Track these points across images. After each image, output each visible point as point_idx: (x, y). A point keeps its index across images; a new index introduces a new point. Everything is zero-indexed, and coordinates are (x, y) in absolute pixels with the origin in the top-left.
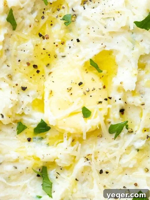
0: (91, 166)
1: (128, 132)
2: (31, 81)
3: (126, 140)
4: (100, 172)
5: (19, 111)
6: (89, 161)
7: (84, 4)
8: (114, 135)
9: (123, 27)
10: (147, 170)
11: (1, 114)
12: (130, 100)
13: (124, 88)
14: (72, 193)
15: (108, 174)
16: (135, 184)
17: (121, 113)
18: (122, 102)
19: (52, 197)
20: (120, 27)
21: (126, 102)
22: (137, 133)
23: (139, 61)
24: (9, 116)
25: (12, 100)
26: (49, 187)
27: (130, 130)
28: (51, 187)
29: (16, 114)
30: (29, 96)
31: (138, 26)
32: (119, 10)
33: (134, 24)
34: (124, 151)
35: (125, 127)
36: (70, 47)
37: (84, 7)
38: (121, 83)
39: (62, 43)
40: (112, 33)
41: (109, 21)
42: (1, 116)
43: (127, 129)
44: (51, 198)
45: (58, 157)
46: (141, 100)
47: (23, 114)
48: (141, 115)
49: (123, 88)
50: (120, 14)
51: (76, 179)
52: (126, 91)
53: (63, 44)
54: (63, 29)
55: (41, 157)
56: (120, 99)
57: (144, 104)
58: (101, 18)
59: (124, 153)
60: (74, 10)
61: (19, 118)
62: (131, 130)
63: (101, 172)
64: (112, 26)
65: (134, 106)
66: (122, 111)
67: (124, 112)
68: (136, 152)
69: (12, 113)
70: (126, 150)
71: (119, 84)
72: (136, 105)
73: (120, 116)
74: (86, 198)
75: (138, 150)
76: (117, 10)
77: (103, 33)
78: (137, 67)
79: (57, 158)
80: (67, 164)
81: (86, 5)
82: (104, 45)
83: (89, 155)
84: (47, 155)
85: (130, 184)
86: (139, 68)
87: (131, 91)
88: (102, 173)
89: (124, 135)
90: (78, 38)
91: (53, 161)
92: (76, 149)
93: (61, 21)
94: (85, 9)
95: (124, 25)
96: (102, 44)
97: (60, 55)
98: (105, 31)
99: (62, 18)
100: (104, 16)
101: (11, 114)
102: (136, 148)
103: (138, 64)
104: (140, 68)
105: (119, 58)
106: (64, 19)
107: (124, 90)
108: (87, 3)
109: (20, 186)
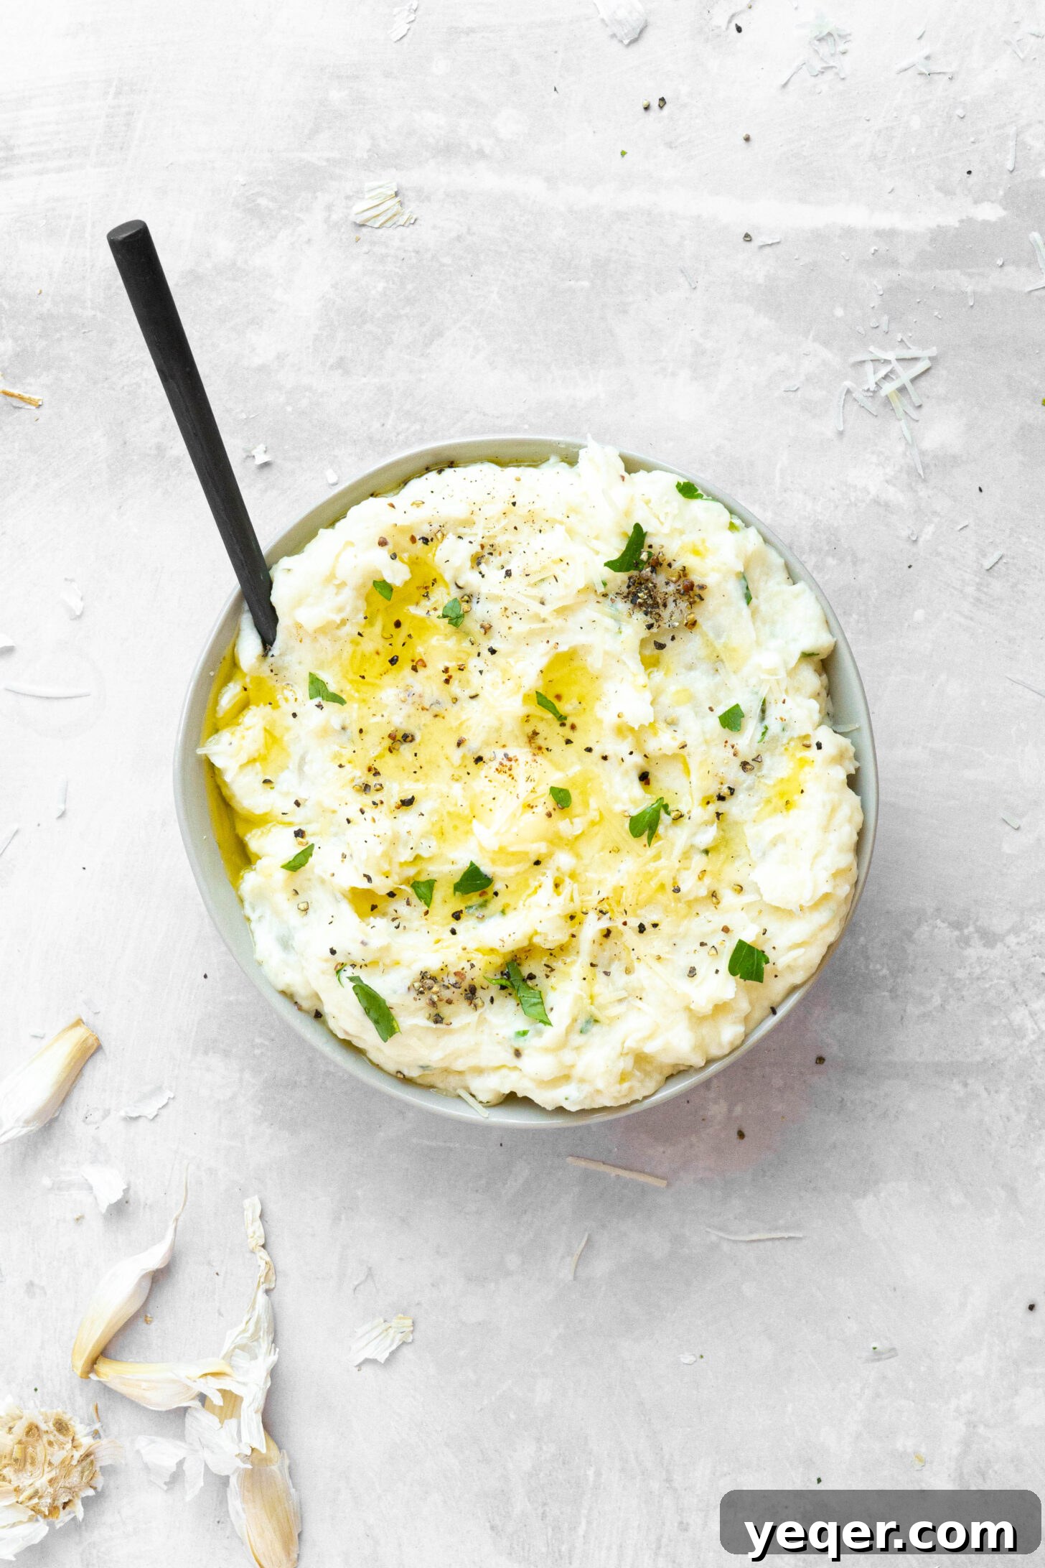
0: (614, 925)
1: (673, 819)
2: (417, 780)
3: (674, 838)
4: (638, 929)
5: (407, 855)
6: (608, 915)
7: (479, 564)
8: (644, 838)
9: (582, 589)
10: (739, 888)
11: (365, 875)
12: (652, 746)
13: (629, 724)
14: (592, 997)
15: (658, 928)
16: (723, 930)
17: (643, 782)
18: (637, 759)
19: (550, 1024)
20: (575, 591)
21: (645, 756)
22: (692, 815)
23: (640, 653)
24: (384, 874)
25: (378, 836)
26: (535, 1004)
27: (673, 814)
28: (542, 1003)
29: (401, 864)
30: (423, 815)
31: (616, 570)
32: (560, 556)
33: (606, 567)
34: (677, 865)
35: (662, 812)
36: (481, 672)
37: (480, 573)
38: (619, 716)
39: (460, 669)
40: (563, 611)
41: (545, 586)
42: (366, 879)
43: (668, 813)
44: (549, 1027)
45: (539, 931)
46: (674, 738)
47: (417, 858)
48: (688, 772)
49: (629, 726)
50: (565, 563)
51: (592, 965)
52: (636, 729)
53: (462, 670)
54: (451, 636)
55: (496, 944)
56: (631, 753)
57: (686, 746)
58: (528, 585)
59: (678, 870)
60: (460, 585)
61: (411, 872)
62: (676, 813)
63: (642, 929)
64: (558, 594)
65: (665, 756)
66: (644, 778)
67: (650, 777)
68: (704, 856)
69: (390, 863)
70: (680, 861)
71: (616, 719)
72: (669, 753)
73: (644, 790)
74: (625, 998)
75: (706, 852)
76: (557, 557)
77: (542, 617)
78: (643, 667)
79: (536, 933)
80: (562, 937)
81: (483, 567)
82: (552, 643)
83: (604, 899)
84: (510, 935)
85: (714, 932)
86: (646, 669)
87: (647, 725)
88: (645, 929)
89: (666, 828)
90: (489, 647)
91: (526, 943)
92: (568, 898)
93: (438, 619)
94: (483, 576)
95: (581, 585)
96: (548, 642)
97: (464, 695)
98: (545, 612)
99: (440, 613)
100: (532, 579)
101: (386, 867)
102: (702, 849)
103: (641, 661)
104: (650, 667)
105: (594, 662)
106: (445, 614)
107: (632, 729)
108: (483, 561)
109: (469, 1024)
